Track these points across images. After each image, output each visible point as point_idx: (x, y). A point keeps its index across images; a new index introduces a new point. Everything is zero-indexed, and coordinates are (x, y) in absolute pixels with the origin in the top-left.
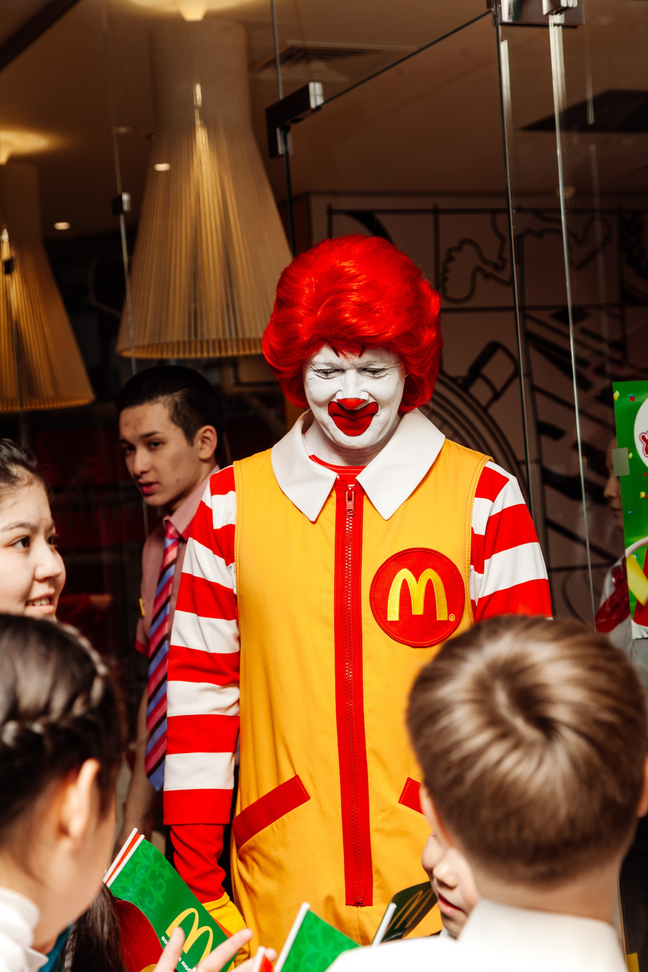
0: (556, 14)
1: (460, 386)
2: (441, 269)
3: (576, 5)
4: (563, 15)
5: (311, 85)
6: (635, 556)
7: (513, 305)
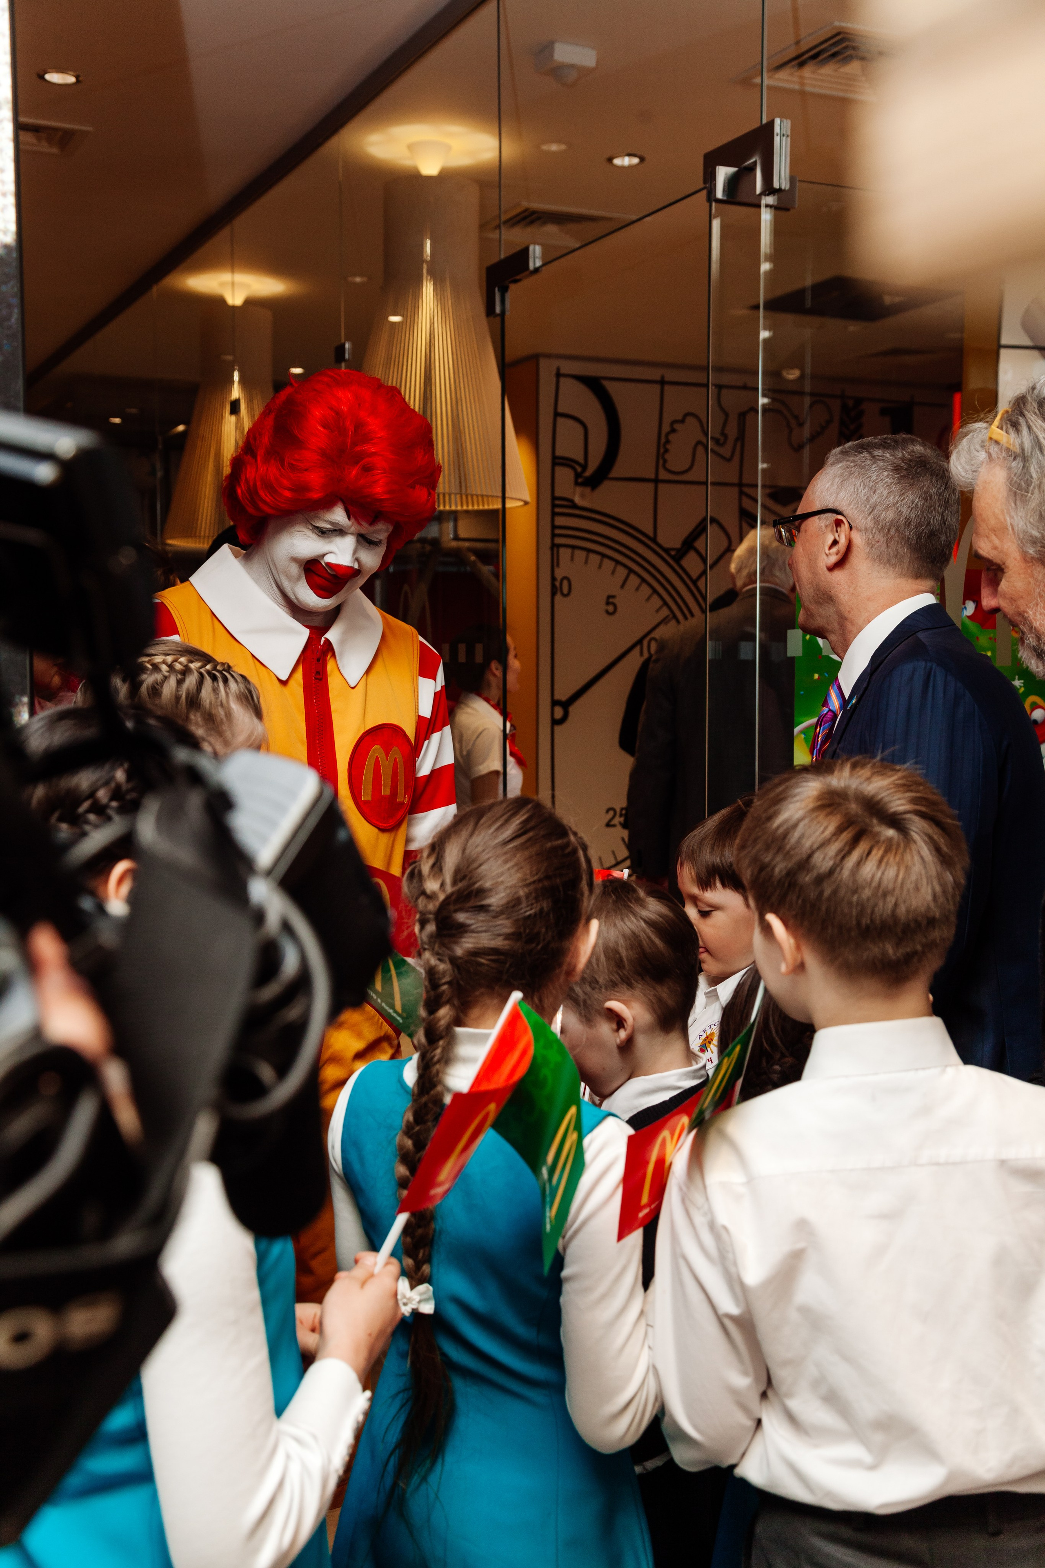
0: (768, 195)
1: (673, 557)
2: (663, 440)
3: (787, 188)
4: (776, 197)
5: (531, 248)
6: (803, 736)
7: (705, 480)
